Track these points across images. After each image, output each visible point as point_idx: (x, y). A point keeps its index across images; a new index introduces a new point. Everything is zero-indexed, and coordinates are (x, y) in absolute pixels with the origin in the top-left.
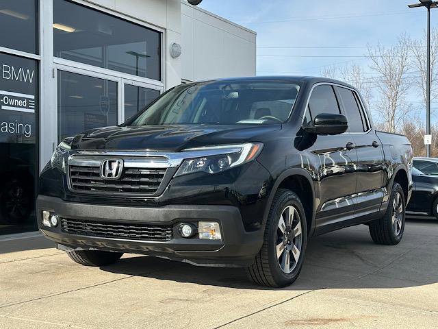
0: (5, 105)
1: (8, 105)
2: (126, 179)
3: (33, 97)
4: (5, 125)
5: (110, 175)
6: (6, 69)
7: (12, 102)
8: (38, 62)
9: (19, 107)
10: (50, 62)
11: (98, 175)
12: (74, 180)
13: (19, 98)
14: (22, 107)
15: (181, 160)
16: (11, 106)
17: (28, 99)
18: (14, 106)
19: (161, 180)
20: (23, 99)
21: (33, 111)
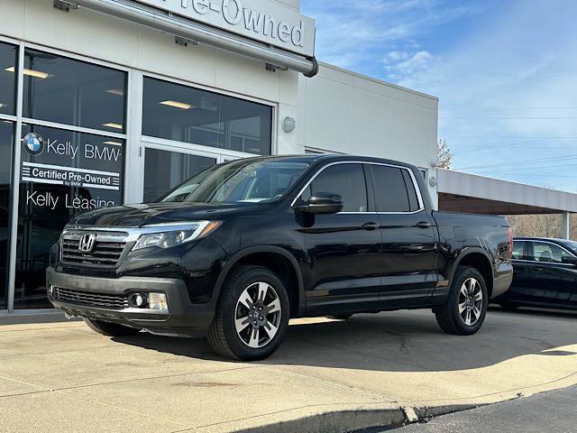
0: (86, 182)
1: (90, 183)
2: (97, 252)
3: (118, 175)
4: (86, 202)
5: (85, 248)
6: (89, 148)
7: (94, 180)
8: (124, 141)
9: (102, 184)
10: (137, 141)
11: (77, 247)
12: (65, 253)
13: (102, 176)
14: (106, 184)
15: (139, 235)
16: (93, 183)
17: (112, 177)
18: (96, 183)
19: (122, 253)
20: (106, 177)
21: (117, 188)
